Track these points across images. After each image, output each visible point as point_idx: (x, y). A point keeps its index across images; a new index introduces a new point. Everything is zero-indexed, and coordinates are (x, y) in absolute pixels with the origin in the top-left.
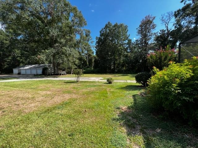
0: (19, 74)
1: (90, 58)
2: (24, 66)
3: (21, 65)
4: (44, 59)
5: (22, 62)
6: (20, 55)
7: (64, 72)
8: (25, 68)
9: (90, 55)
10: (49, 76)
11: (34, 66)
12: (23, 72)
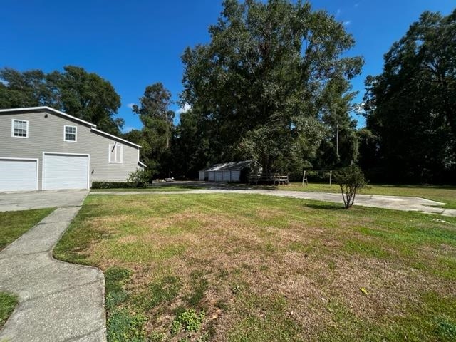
0: (206, 179)
1: (343, 139)
2: (212, 167)
3: (208, 164)
4: (252, 147)
5: (210, 160)
6: (208, 148)
7: (284, 178)
8: (214, 170)
9: (343, 132)
10: (254, 186)
11: (225, 165)
12: (211, 177)
